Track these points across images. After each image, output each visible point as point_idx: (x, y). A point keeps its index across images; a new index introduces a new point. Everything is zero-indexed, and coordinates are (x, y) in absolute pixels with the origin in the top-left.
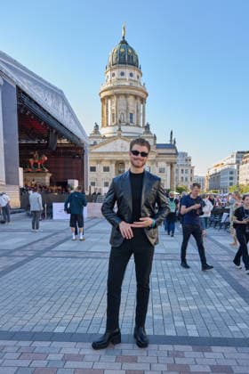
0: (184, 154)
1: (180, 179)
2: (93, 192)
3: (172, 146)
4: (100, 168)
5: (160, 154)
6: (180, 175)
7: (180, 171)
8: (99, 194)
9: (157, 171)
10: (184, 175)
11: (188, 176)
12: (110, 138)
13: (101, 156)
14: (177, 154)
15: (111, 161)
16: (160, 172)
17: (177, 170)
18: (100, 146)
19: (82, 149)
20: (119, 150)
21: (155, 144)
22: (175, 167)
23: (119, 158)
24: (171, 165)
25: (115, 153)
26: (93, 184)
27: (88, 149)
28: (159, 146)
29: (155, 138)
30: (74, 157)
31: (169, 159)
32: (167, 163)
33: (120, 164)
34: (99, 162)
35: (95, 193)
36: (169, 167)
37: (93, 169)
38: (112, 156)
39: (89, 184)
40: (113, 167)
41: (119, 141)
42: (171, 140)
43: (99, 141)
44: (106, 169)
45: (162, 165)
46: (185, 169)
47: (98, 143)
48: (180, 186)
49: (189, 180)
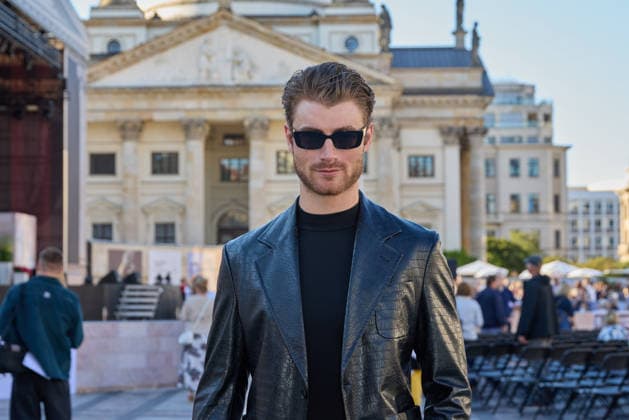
0: (521, 93)
1: (505, 205)
2: (100, 270)
3: (463, 56)
4: (134, 158)
5: (407, 92)
6: (507, 186)
7: (504, 168)
8: (132, 279)
9: (399, 167)
10: (524, 187)
11: (545, 189)
12: (181, 23)
13: (142, 103)
14: (486, 90)
15: (187, 128)
16: (414, 172)
17: (490, 164)
18: (136, 60)
19: (55, 72)
20: (225, 76)
21: (385, 49)
22: (481, 150)
23: (223, 112)
24: (464, 139)
25: (201, 90)
26: (103, 232)
27: (78, 73)
28: (404, 58)
29: (385, 21)
30: (17, 114)
31: (453, 113)
32: (445, 132)
33: (230, 138)
34: (131, 129)
35: (110, 278)
36: (453, 153)
37: (103, 164)
38: (191, 104)
39: (85, 233)
40: (194, 155)
41: (225, 39)
42: (459, 31)
43: (132, 38)
44: (165, 164)
45: (422, 139)
46: (524, 156)
47: (127, 45)
48: (506, 236)
49: (547, 205)
